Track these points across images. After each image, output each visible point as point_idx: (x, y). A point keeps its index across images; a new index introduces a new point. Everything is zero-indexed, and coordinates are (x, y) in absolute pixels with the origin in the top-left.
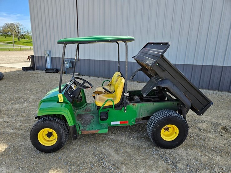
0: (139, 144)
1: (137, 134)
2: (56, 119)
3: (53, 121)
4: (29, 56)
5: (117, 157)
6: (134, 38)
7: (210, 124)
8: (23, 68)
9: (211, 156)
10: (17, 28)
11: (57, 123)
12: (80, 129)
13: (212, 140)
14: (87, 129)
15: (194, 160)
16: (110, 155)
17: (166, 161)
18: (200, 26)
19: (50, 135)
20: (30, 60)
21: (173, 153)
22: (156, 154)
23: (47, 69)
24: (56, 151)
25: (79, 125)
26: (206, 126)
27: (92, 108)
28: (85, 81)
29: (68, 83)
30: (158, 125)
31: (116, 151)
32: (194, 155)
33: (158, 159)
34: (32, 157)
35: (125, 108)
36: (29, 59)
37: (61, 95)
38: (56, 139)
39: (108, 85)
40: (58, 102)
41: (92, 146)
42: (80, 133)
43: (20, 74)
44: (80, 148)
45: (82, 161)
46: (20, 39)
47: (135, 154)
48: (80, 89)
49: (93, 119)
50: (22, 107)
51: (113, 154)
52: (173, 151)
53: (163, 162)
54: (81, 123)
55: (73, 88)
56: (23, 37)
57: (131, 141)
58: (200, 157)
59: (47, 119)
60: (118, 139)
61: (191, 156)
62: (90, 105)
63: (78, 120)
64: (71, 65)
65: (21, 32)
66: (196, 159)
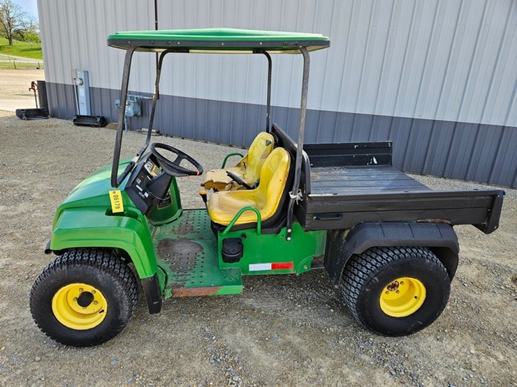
0: (319, 321)
1: (311, 294)
2: (102, 259)
3: (94, 264)
4: (33, 83)
5: (266, 361)
6: (328, 38)
7: (484, 269)
8: (18, 111)
9: (501, 358)
10: (5, 14)
11: (106, 269)
12: (169, 282)
13: (496, 310)
14: (188, 284)
15: (462, 369)
16: (247, 352)
17: (394, 373)
18: (458, 27)
19: (85, 299)
20: (37, 93)
21: (407, 348)
22: (366, 352)
23: (80, 117)
24: (102, 343)
25: (165, 272)
26: (475, 274)
27: (196, 223)
28: (181, 155)
29: (135, 159)
30: (376, 278)
31: (263, 342)
32: (461, 354)
33: (372, 365)
34: (38, 358)
35: (289, 231)
36: (34, 89)
37: (118, 192)
38: (103, 311)
39: (239, 165)
40: (110, 213)
41: (198, 327)
42: (168, 295)
43: (11, 127)
44: (167, 332)
45: (174, 372)
46: (14, 40)
47: (312, 351)
48: (170, 177)
49: (200, 254)
50: (12, 214)
51: (256, 351)
52: (406, 343)
53: (387, 375)
54: (170, 265)
55: (149, 174)
56: (20, 35)
57: (299, 314)
58: (477, 361)
59: (79, 258)
60: (265, 305)
61: (453, 357)
62: (191, 216)
63: (162, 257)
64: (138, 109)
65: (16, 24)
66: (468, 367)
